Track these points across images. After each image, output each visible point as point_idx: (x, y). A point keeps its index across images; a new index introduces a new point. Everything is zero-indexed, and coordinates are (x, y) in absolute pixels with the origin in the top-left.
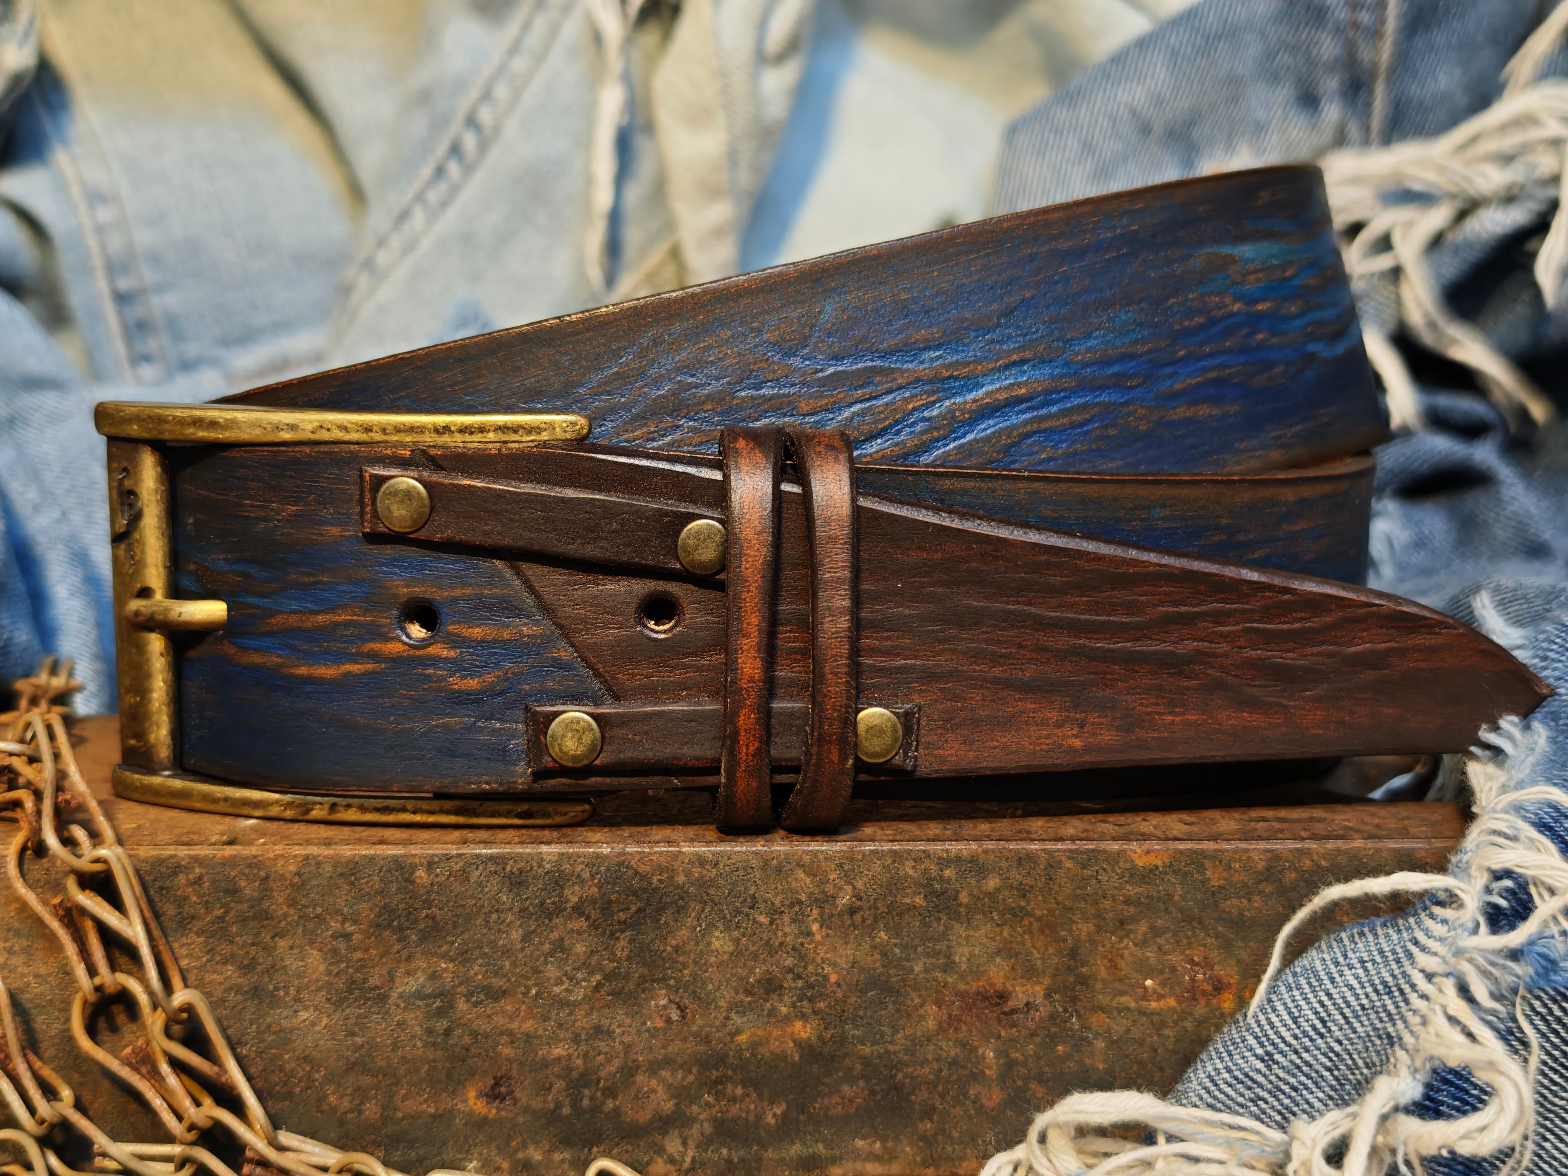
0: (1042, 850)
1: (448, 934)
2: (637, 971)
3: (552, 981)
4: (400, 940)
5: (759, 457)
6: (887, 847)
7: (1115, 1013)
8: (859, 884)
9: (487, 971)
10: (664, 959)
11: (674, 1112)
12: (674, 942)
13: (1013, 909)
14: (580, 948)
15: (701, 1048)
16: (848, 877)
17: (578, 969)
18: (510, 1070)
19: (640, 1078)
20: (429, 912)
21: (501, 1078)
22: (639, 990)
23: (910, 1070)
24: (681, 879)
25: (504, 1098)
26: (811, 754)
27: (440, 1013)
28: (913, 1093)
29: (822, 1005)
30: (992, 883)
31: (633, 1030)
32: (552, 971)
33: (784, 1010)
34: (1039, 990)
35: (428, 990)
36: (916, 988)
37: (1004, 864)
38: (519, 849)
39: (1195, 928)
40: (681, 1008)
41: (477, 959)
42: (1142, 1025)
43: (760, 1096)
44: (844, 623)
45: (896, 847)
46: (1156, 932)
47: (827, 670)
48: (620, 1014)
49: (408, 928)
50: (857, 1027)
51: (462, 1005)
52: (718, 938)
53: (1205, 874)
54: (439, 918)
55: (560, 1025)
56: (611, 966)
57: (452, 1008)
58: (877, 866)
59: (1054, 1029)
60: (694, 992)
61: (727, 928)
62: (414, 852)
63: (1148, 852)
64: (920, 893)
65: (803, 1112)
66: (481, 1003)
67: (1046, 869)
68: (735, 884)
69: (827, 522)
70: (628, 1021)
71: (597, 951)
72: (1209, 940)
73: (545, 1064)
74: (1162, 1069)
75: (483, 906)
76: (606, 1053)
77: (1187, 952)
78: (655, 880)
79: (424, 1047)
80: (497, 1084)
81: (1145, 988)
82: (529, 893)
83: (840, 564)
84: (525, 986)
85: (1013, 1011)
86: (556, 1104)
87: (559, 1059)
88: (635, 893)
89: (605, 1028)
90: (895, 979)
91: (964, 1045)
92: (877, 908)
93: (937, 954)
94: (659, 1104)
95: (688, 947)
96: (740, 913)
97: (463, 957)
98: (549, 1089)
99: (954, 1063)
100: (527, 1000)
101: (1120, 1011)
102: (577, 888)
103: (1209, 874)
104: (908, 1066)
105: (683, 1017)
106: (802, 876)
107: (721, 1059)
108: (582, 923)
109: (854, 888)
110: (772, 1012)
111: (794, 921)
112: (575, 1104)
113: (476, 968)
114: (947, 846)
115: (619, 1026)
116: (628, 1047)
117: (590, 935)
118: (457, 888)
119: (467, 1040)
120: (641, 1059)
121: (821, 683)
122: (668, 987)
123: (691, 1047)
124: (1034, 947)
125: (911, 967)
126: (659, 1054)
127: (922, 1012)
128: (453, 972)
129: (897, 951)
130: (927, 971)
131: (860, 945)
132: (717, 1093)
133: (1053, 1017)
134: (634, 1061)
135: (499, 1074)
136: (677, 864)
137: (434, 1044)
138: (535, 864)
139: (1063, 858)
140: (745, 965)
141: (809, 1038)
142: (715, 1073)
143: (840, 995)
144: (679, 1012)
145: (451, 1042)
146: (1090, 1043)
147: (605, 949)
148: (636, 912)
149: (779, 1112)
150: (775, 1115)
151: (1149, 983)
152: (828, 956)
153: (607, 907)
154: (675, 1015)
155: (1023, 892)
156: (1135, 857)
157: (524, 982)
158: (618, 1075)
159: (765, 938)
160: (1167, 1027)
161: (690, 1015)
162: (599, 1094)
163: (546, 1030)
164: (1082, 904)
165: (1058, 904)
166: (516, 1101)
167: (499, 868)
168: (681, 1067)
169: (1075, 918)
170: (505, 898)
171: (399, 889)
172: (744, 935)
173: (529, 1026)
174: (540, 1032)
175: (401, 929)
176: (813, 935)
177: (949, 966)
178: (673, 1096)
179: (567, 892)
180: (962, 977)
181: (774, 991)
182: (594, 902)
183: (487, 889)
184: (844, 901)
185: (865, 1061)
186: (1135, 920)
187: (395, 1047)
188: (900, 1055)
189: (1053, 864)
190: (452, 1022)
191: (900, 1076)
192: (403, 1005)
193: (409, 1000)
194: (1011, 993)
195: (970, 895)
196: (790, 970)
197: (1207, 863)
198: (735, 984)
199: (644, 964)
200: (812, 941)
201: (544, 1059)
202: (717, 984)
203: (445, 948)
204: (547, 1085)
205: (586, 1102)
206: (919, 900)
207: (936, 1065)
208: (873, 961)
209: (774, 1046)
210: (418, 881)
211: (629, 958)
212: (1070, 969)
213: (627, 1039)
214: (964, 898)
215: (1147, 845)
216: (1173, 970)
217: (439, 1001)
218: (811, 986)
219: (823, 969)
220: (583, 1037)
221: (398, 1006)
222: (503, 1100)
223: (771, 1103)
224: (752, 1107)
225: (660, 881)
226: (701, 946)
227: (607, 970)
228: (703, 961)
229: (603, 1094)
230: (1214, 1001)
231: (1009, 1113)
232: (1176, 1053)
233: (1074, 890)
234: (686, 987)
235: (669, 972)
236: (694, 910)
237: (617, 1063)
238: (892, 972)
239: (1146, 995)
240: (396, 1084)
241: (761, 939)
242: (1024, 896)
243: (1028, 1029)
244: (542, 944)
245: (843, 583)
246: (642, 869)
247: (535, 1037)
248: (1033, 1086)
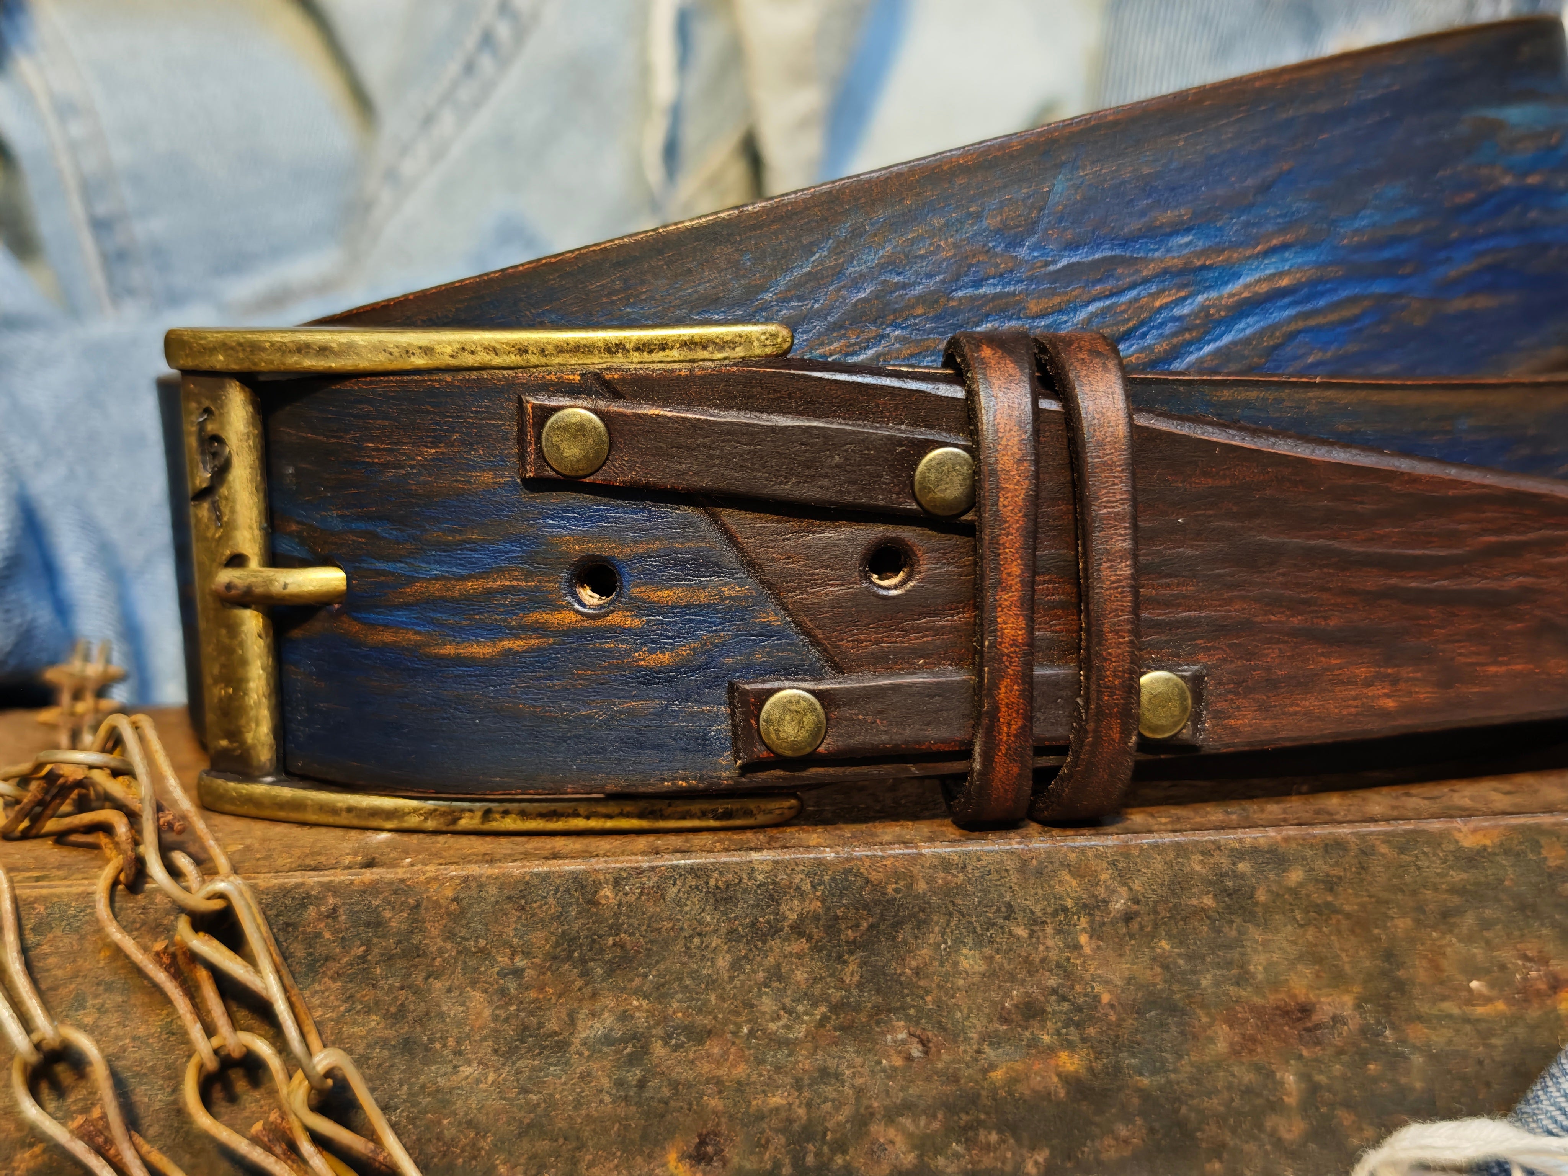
0: (1352, 833)
1: (640, 965)
2: (871, 999)
3: (768, 1017)
4: (582, 975)
5: (1011, 367)
6: (1168, 838)
7: (1435, 1021)
8: (1137, 885)
9: (688, 1007)
10: (901, 984)
11: (916, 1166)
12: (914, 964)
13: (1318, 905)
14: (800, 976)
15: (948, 1089)
16: (1123, 877)
17: (798, 1001)
18: (718, 1124)
19: (874, 1128)
20: (617, 939)
21: (708, 1134)
22: (873, 1022)
23: (1195, 1101)
24: (921, 886)
25: (711, 1160)
26: (1086, 731)
27: (633, 1060)
28: (1200, 1129)
29: (1092, 1031)
30: (1295, 876)
31: (866, 1071)
32: (767, 1004)
33: (1046, 1039)
34: (1348, 1000)
35: (618, 1034)
36: (1203, 1006)
37: (1309, 853)
38: (724, 858)
39: (1528, 917)
40: (924, 1042)
41: (676, 993)
42: (1467, 1035)
43: (1019, 1141)
44: (1125, 569)
45: (1180, 838)
46: (1486, 924)
47: (1106, 628)
48: (850, 1051)
49: (593, 960)
50: (1133, 1055)
51: (659, 1049)
52: (966, 956)
53: (1540, 853)
54: (629, 946)
55: (778, 1069)
56: (836, 995)
57: (646, 1053)
58: (1158, 864)
59: (1364, 1045)
60: (940, 1023)
61: (979, 944)
62: (597, 867)
63: (1475, 831)
64: (1208, 893)
65: (1069, 1159)
66: (681, 1046)
67: (1356, 856)
68: (986, 891)
69: (1100, 444)
70: (859, 1060)
71: (821, 978)
72: (1544, 931)
73: (760, 1117)
74: (1488, 1085)
75: (682, 929)
76: (833, 1101)
77: (1519, 946)
78: (890, 889)
79: (614, 1102)
80: (703, 1143)
81: (1470, 990)
82: (738, 912)
83: (1118, 497)
84: (735, 1024)
85: (1318, 1026)
86: (774, 1163)
87: (777, 1110)
88: (866, 907)
89: (832, 1071)
90: (1178, 996)
91: (1258, 1068)
92: (1156, 912)
93: (1229, 964)
94: (897, 1158)
95: (931, 969)
96: (994, 924)
97: (660, 993)
98: (765, 1147)
99: (1248, 1091)
100: (737, 1041)
101: (1440, 1018)
102: (796, 902)
103: (1544, 853)
104: (1191, 1096)
105: (926, 1053)
106: (1068, 878)
107: (972, 1100)
108: (803, 945)
109: (1130, 889)
110: (1034, 1043)
111: (1059, 932)
112: (798, 1161)
113: (675, 1004)
114: (1240, 834)
115: (848, 1067)
116: (860, 1092)
117: (812, 959)
118: (651, 908)
119: (666, 1092)
120: (876, 1104)
121: (1099, 644)
122: (908, 1018)
123: (935, 1089)
124: (1342, 950)
125: (1199, 980)
126: (898, 1097)
127: (1209, 1032)
128: (647, 1011)
129: (1181, 962)
130: (1217, 984)
131: (1137, 958)
132: (967, 1140)
133: (1364, 1031)
134: (867, 1108)
135: (705, 1132)
136: (916, 870)
137: (626, 1098)
138: (745, 876)
139: (1378, 843)
140: (1000, 987)
141: (1077, 1072)
142: (964, 1117)
143: (1113, 1018)
144: (921, 1048)
145: (647, 1095)
146: (1406, 1058)
147: (831, 976)
148: (868, 930)
149: (1041, 1159)
150: (1036, 1163)
151: (1474, 984)
152: (1099, 972)
153: (832, 925)
154: (916, 1051)
155: (1330, 885)
156: (1458, 836)
157: (732, 1018)
158: (848, 1126)
159: (1024, 954)
160: (1494, 1035)
161: (933, 1049)
162: (826, 1149)
163: (761, 1075)
164: (1400, 896)
165: (1370, 896)
166: (725, 1162)
167: (701, 882)
168: (924, 1112)
169: (1391, 913)
170: (708, 919)
171: (579, 913)
172: (998, 951)
173: (741, 1071)
174: (754, 1077)
175: (583, 961)
176: (1082, 947)
177: (1243, 978)
178: (914, 1147)
179: (783, 908)
180: (1258, 990)
181: (1034, 1017)
182: (817, 918)
183: (687, 909)
184: (1118, 906)
185: (1145, 1095)
186: (1459, 911)
187: (578, 1104)
188: (1184, 1085)
189: (1366, 851)
190: (649, 1071)
191: (1184, 1110)
192: (586, 1053)
193: (594, 1047)
194: (1314, 1005)
195: (1269, 891)
196: (1054, 991)
197: (1543, 841)
198: (987, 1011)
199: (878, 991)
200: (1080, 955)
201: (758, 1111)
202: (965, 1011)
203: (638, 981)
204: (763, 1141)
205: (810, 1159)
206: (1209, 901)
207: (1226, 1095)
208: (1154, 976)
209: (1036, 1081)
210: (603, 902)
211: (860, 985)
212: (1384, 974)
213: (859, 1081)
214: (1261, 896)
215: (1475, 822)
216: (1503, 967)
217: (630, 1045)
218: (1080, 1009)
219: (1093, 988)
220: (806, 1081)
221: (581, 1054)
222: (709, 1161)
223: (1033, 1149)
224: (1009, 1155)
225: (896, 890)
226: (948, 967)
227: (834, 1001)
228: (949, 985)
229: (831, 1150)
230: (1549, 1002)
231: (1312, 1146)
232: (1504, 1066)
233: (1390, 880)
234: (929, 1017)
235: (909, 999)
236: (937, 923)
237: (847, 1111)
238: (1175, 987)
239: (1472, 999)
240: (579, 1148)
241: (1019, 956)
242: (1331, 890)
243: (1335, 1046)
244: (754, 972)
245: (1122, 520)
246: (874, 876)
247: (748, 1084)
248: (1340, 1113)
